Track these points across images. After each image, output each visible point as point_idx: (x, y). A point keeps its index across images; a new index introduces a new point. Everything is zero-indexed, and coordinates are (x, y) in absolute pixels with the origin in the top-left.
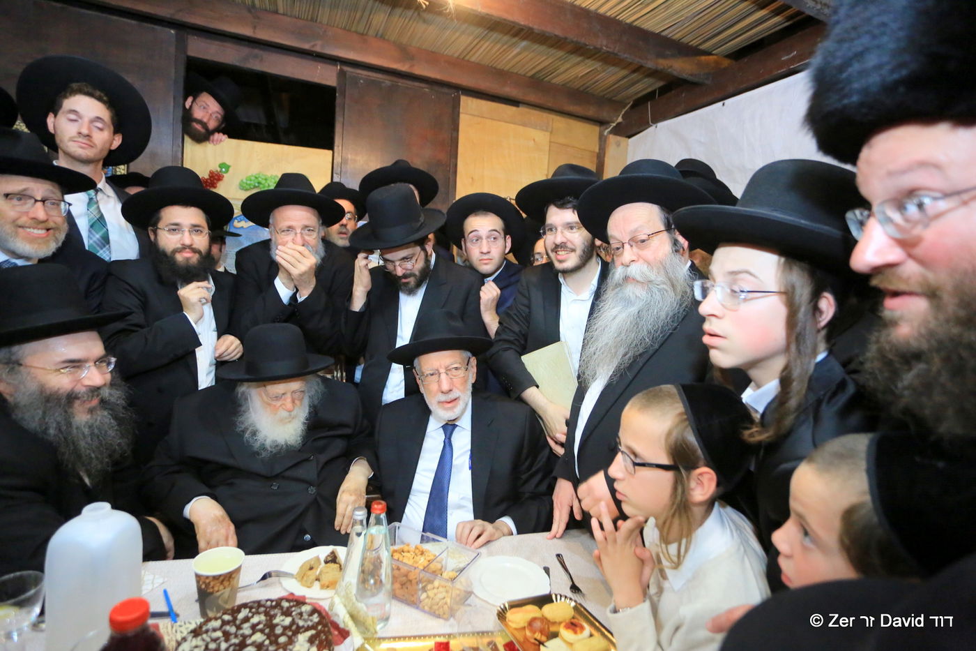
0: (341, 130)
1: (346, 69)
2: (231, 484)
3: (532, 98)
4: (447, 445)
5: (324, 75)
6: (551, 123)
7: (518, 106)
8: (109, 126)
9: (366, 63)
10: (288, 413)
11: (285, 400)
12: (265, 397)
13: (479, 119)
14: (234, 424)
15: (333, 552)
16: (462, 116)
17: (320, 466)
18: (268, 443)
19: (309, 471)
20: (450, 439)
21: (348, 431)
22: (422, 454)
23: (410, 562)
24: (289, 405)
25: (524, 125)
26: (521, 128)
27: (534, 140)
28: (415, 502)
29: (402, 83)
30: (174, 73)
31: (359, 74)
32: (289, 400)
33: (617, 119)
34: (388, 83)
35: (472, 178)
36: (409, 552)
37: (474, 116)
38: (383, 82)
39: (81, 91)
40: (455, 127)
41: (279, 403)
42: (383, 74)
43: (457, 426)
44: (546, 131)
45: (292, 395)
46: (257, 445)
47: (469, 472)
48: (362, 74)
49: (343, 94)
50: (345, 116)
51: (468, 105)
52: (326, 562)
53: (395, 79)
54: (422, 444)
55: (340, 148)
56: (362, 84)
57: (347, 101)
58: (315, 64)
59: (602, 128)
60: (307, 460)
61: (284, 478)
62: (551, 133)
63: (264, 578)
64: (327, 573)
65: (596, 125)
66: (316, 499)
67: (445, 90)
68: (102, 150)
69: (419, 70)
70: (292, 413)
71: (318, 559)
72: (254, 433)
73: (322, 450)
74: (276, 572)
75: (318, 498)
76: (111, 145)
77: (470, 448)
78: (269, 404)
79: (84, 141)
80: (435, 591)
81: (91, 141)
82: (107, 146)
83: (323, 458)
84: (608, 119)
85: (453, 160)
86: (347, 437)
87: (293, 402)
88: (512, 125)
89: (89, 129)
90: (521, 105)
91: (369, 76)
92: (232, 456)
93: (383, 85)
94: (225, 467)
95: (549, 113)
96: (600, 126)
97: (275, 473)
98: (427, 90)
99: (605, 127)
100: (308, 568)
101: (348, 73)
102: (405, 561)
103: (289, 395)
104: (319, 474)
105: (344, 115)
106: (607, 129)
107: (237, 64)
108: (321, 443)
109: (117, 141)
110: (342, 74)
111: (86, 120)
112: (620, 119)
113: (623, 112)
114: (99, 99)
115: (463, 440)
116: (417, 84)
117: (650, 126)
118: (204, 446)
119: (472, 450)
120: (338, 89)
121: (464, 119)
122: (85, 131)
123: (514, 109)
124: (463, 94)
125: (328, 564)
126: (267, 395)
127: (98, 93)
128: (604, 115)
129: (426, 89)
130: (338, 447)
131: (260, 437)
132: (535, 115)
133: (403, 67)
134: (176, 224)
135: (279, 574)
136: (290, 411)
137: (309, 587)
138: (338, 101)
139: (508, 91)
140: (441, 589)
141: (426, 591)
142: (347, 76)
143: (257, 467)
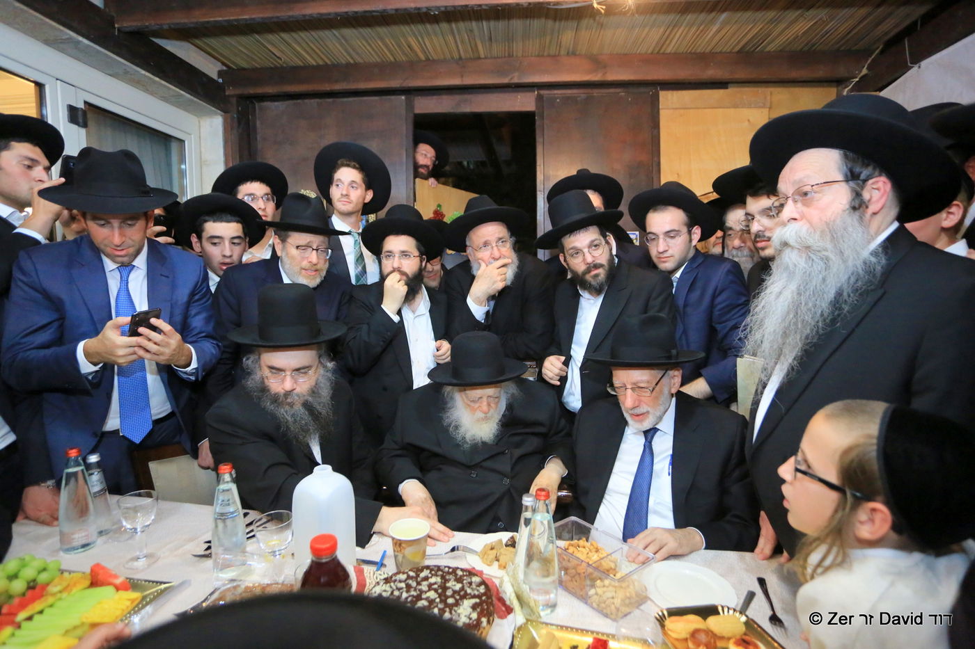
0: (542, 150)
1: (542, 92)
2: (440, 469)
3: (741, 74)
4: (647, 449)
5: (523, 103)
6: (769, 98)
7: (727, 88)
8: (361, 186)
9: (559, 82)
10: (484, 415)
11: (481, 403)
12: (465, 400)
13: (682, 111)
14: (441, 419)
15: (512, 537)
16: (662, 113)
17: (514, 460)
18: (468, 437)
19: (504, 465)
20: (650, 442)
21: (542, 430)
22: (619, 456)
23: (582, 557)
24: (485, 408)
25: (735, 106)
26: (732, 110)
27: (749, 121)
28: (609, 502)
29: (596, 92)
30: (404, 129)
31: (555, 94)
32: (485, 403)
33: (861, 72)
34: (583, 96)
35: (678, 174)
36: (584, 547)
37: (677, 109)
38: (579, 97)
39: (343, 165)
40: (656, 125)
41: (477, 405)
42: (578, 88)
43: (659, 430)
44: (764, 107)
45: (487, 399)
46: (459, 438)
47: (669, 478)
48: (557, 94)
49: (542, 117)
50: (545, 137)
51: (669, 100)
52: (506, 546)
53: (589, 91)
54: (619, 446)
55: (542, 166)
56: (558, 102)
57: (546, 121)
58: (516, 94)
59: (840, 88)
60: (503, 453)
61: (481, 467)
62: (770, 108)
63: (453, 550)
64: (505, 555)
65: (831, 86)
66: (509, 489)
67: (642, 90)
68: (357, 204)
69: (611, 77)
70: (488, 415)
71: (500, 541)
72: (457, 427)
73: (518, 445)
74: (464, 547)
75: (511, 489)
76: (364, 199)
77: (671, 452)
78: (469, 405)
79: (346, 200)
80: (605, 589)
81: (349, 199)
82: (361, 200)
83: (518, 452)
84: (846, 75)
85: (656, 159)
86: (544, 436)
87: (489, 405)
88: (721, 110)
89: (348, 190)
90: (729, 85)
91: (564, 94)
92: (439, 445)
93: (578, 99)
94: (436, 455)
95: (767, 87)
96: (837, 86)
97: (473, 463)
98: (623, 94)
99: (843, 86)
100: (490, 548)
101: (545, 96)
102: (579, 555)
103: (485, 399)
104: (512, 469)
105: (543, 135)
106: (846, 88)
107: (452, 111)
108: (517, 439)
109: (369, 196)
110: (540, 99)
111: (346, 184)
112: (865, 71)
113: (869, 61)
114: (354, 167)
115: (664, 445)
116: (612, 90)
117: (909, 68)
118: (419, 436)
119: (673, 456)
120: (537, 111)
121: (665, 116)
122: (344, 193)
123: (721, 92)
124: (662, 89)
125: (508, 548)
126: (467, 397)
127: (353, 163)
128: (841, 71)
129: (621, 92)
130: (533, 443)
131: (462, 430)
132: (747, 92)
133: (596, 77)
134: (390, 252)
135: (467, 550)
136: (486, 413)
137: (489, 565)
138: (538, 123)
139: (711, 73)
140: (611, 588)
141: (595, 588)
142: (545, 99)
143: (459, 457)
